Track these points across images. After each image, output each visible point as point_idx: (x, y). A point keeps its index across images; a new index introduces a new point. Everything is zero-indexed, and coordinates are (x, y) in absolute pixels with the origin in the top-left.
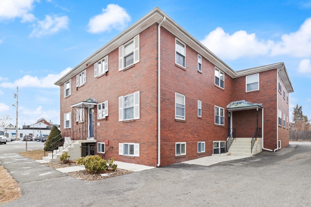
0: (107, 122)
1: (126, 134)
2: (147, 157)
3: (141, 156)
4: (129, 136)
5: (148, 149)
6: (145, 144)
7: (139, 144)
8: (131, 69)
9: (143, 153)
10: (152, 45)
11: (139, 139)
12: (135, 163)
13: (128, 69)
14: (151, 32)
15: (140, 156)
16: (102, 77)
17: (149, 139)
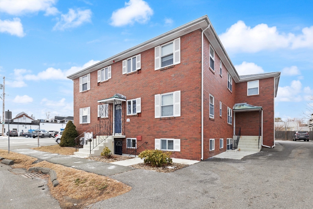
0: (140, 118)
1: (164, 130)
2: (190, 151)
3: (183, 151)
4: (167, 132)
5: (191, 145)
6: (187, 139)
7: (180, 139)
8: (170, 69)
9: (185, 148)
10: (195, 49)
11: (179, 135)
12: (175, 158)
13: (166, 69)
14: (194, 37)
15: (181, 151)
16: (133, 75)
17: (192, 135)
